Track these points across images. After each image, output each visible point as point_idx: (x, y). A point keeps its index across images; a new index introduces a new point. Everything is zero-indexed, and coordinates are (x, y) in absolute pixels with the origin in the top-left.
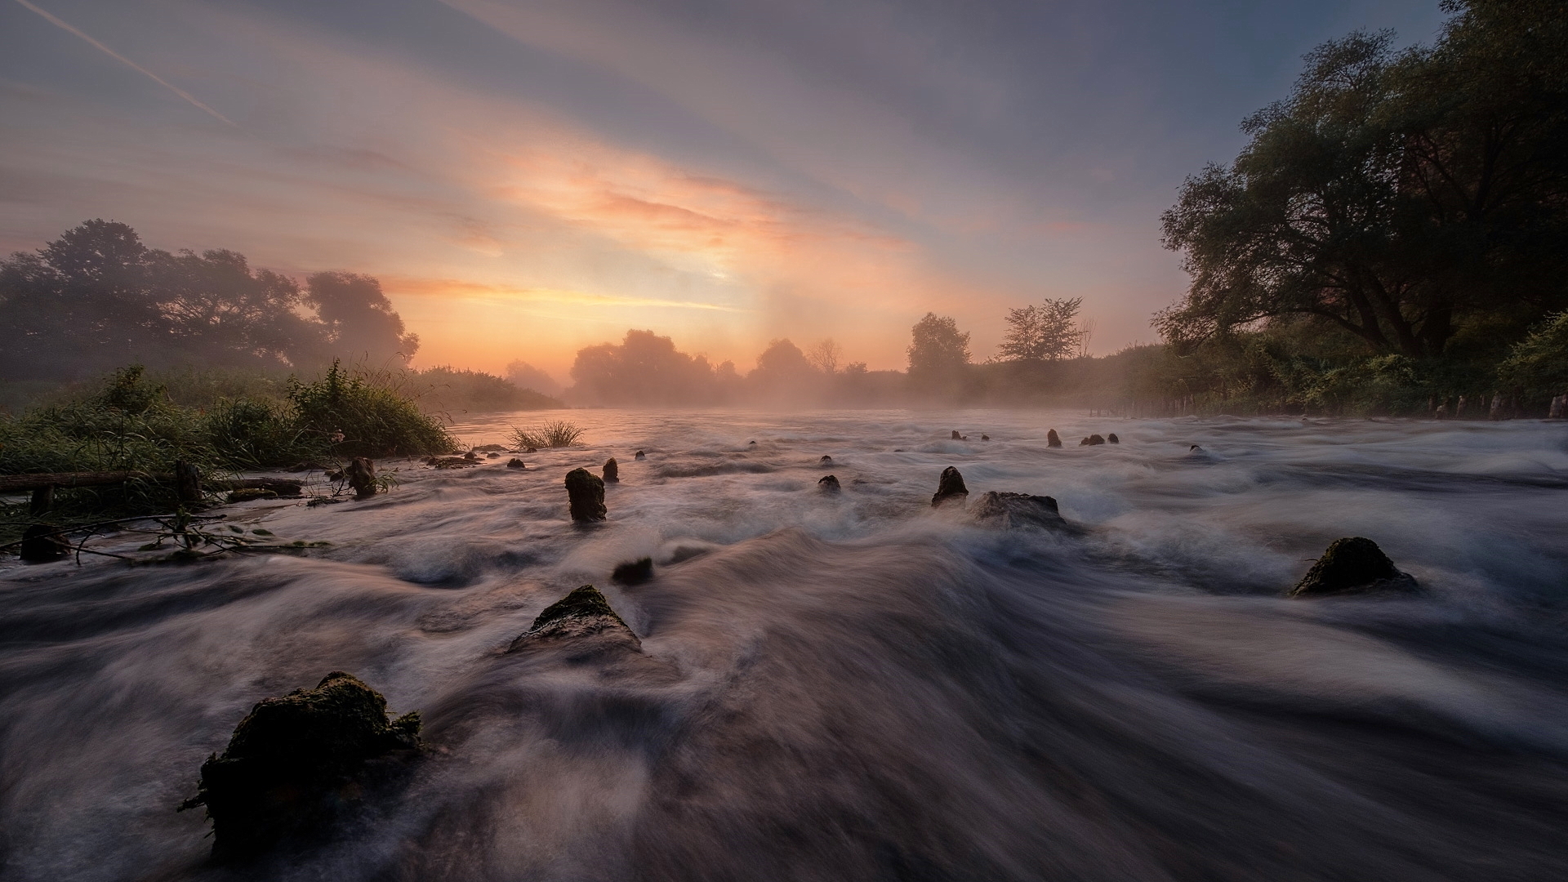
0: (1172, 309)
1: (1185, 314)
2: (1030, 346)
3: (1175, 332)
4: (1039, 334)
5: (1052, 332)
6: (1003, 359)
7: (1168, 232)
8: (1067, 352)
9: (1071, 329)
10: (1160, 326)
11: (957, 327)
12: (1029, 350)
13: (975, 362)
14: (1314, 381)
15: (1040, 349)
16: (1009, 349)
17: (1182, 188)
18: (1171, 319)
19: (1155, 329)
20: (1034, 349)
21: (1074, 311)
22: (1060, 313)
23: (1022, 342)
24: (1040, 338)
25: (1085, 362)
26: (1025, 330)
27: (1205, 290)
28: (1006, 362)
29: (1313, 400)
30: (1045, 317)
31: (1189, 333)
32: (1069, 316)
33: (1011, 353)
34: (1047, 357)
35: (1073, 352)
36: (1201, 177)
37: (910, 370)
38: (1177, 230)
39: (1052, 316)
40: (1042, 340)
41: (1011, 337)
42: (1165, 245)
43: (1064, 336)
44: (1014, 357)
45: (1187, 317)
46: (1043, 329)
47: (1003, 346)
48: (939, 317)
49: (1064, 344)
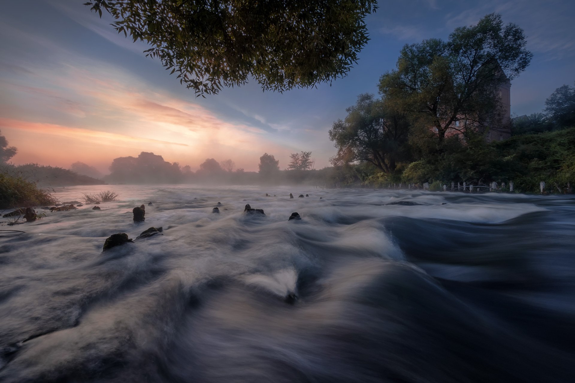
0: (334, 157)
1: (337, 159)
2: (298, 166)
3: (335, 164)
4: (300, 162)
5: (304, 161)
6: (290, 169)
7: (330, 136)
8: (308, 168)
9: (309, 161)
10: (331, 162)
11: (275, 158)
12: (297, 167)
13: (281, 170)
14: (367, 179)
15: (301, 166)
16: (291, 166)
17: (333, 124)
18: (334, 160)
19: (330, 163)
20: (299, 166)
21: (310, 156)
22: (306, 156)
23: (295, 164)
24: (300, 163)
25: (314, 171)
26: (296, 160)
27: (341, 153)
28: (291, 170)
29: (367, 184)
30: (302, 157)
31: (339, 164)
32: (308, 157)
33: (292, 167)
34: (303, 169)
35: (310, 168)
36: (337, 122)
37: (259, 172)
38: (333, 136)
39: (303, 156)
40: (301, 164)
41: (291, 162)
42: (330, 139)
43: (307, 163)
44: (293, 169)
45: (337, 160)
46: (301, 160)
47: (289, 165)
48: (269, 155)
49: (308, 165)
